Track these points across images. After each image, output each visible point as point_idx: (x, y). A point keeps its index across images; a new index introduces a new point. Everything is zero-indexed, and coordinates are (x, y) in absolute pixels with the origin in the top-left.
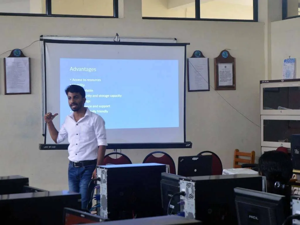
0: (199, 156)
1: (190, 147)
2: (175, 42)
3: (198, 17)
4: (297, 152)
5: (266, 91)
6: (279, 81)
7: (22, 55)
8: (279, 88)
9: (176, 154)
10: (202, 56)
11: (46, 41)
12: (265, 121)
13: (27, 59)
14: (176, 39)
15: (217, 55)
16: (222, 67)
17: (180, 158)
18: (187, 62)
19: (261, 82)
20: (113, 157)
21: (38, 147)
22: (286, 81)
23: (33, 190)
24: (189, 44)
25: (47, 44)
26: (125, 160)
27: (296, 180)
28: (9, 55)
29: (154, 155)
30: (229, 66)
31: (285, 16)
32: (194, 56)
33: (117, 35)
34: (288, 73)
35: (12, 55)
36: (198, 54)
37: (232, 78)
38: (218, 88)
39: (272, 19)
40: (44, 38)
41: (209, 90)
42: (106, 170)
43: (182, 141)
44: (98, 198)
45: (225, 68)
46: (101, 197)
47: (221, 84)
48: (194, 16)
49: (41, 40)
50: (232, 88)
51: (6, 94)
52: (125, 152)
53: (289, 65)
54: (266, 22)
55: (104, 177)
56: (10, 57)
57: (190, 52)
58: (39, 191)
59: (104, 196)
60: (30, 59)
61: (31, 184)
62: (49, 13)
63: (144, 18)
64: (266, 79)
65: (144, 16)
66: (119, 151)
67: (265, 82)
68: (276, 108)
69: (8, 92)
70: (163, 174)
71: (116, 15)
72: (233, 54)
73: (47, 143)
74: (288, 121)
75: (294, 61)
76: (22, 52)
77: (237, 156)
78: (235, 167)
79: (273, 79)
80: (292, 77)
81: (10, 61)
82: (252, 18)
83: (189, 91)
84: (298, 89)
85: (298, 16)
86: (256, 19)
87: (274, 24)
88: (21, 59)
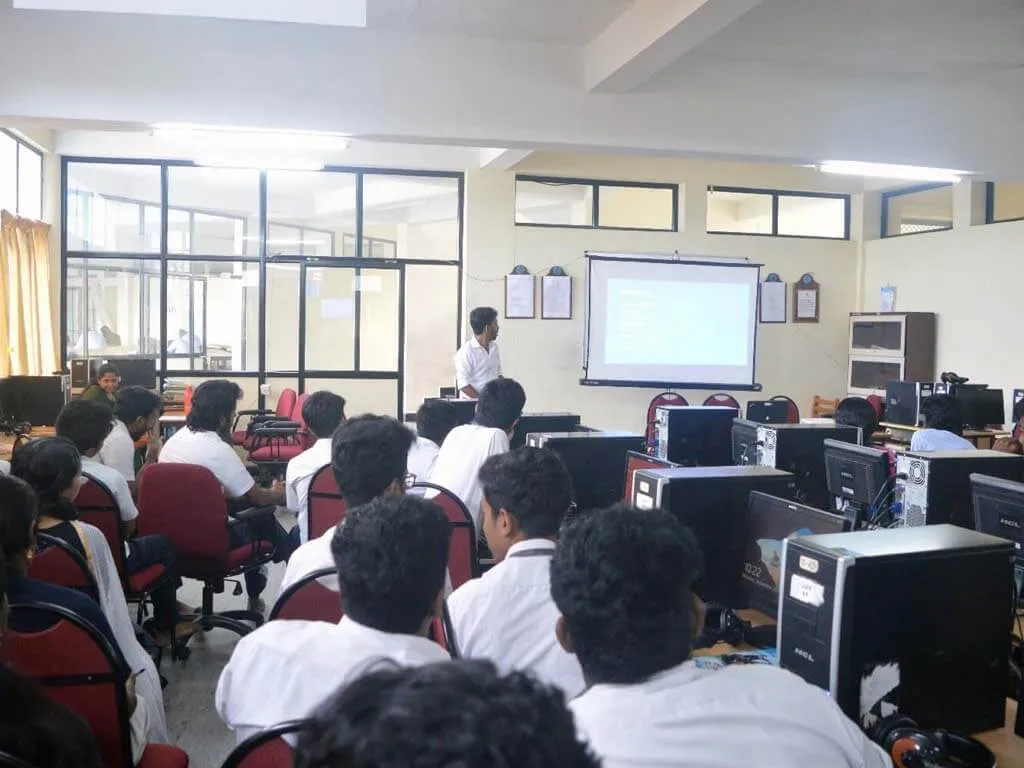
0: (772, 401)
1: (760, 390)
2: (746, 262)
3: (775, 233)
4: (894, 402)
5: (857, 325)
6: (875, 314)
7: (563, 274)
8: (873, 323)
9: (743, 399)
10: (778, 280)
11: (592, 258)
12: (853, 362)
13: (568, 278)
14: (746, 259)
15: (797, 279)
16: (802, 294)
17: (749, 403)
18: (759, 286)
19: (851, 314)
20: (666, 397)
21: (578, 382)
22: (883, 314)
23: (586, 430)
24: (763, 265)
25: (593, 261)
26: (682, 401)
27: (892, 436)
28: (548, 272)
29: (717, 397)
30: (812, 294)
31: (884, 235)
32: (768, 280)
33: (677, 252)
34: (885, 305)
35: (551, 273)
36: (774, 278)
37: (814, 308)
38: (797, 319)
39: (867, 237)
40: (588, 254)
41: (785, 322)
42: (667, 412)
43: (750, 383)
44: (656, 444)
45: (806, 296)
46: (660, 442)
47: (800, 315)
48: (770, 231)
49: (587, 256)
50: (815, 320)
51: (543, 318)
52: (680, 392)
53: (887, 294)
54: (860, 242)
55: (665, 420)
56: (549, 275)
57: (764, 274)
58: (593, 431)
59: (664, 441)
60: (571, 279)
61: (583, 423)
62: (596, 225)
63: (709, 233)
64: (858, 311)
65: (709, 230)
66: (672, 390)
67: (856, 314)
68: (868, 347)
69: (545, 316)
70: (735, 420)
71: (676, 229)
72: (817, 279)
73: (589, 378)
74: (882, 364)
75: (893, 290)
76: (562, 271)
77: (816, 404)
78: (815, 417)
79: (865, 311)
80: (889, 310)
81: (549, 280)
82: (842, 235)
83: (761, 322)
84: (898, 324)
85: (900, 235)
86: (847, 237)
87: (870, 244)
88: (561, 278)
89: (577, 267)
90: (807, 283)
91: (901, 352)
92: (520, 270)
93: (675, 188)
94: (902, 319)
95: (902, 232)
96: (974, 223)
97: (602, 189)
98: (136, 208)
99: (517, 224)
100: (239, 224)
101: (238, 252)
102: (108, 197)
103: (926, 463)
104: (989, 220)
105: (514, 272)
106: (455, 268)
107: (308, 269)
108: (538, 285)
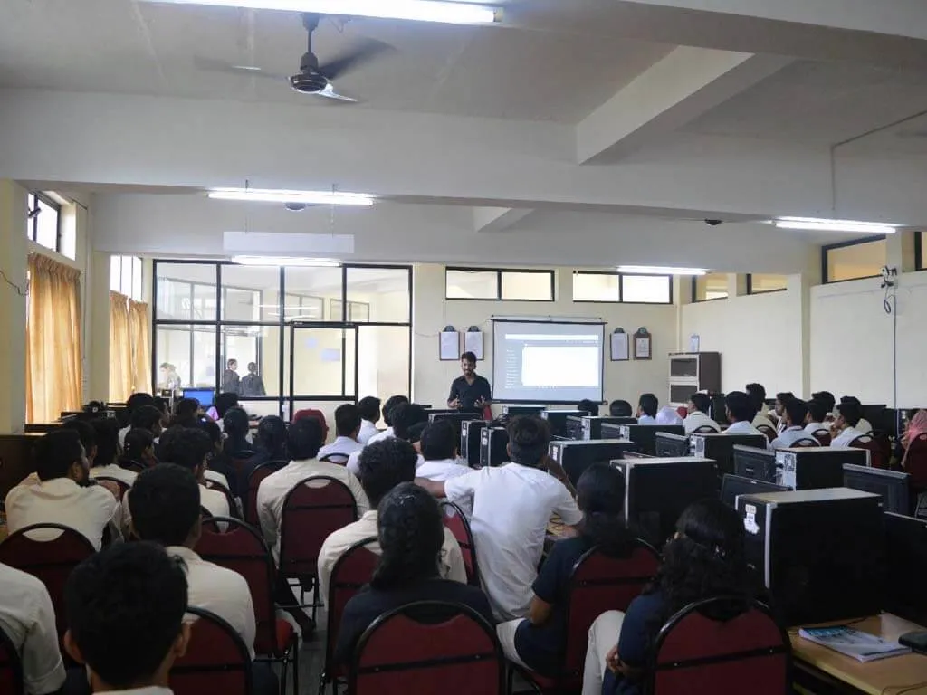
3: (621, 301)
5: (674, 361)
6: (683, 354)
7: (477, 330)
10: (623, 332)
11: (494, 320)
12: (672, 386)
13: (481, 333)
14: (601, 319)
15: (636, 330)
16: (639, 341)
19: (670, 354)
22: (687, 353)
24: (608, 323)
25: (496, 323)
28: (468, 329)
30: (647, 340)
31: (694, 300)
32: (616, 332)
34: (693, 347)
35: (470, 330)
36: (620, 331)
37: (648, 350)
38: (636, 358)
39: (683, 302)
40: (495, 318)
41: (628, 360)
45: (642, 342)
47: (638, 355)
48: (617, 300)
49: (492, 319)
50: (648, 358)
53: (694, 340)
54: (679, 306)
56: (468, 331)
57: (609, 330)
60: (483, 333)
62: (500, 298)
63: (575, 301)
64: (675, 352)
65: (575, 299)
67: (672, 354)
68: (678, 376)
71: (554, 300)
72: (649, 331)
75: (699, 337)
76: (477, 328)
81: (469, 335)
82: (668, 301)
83: (611, 360)
84: (695, 360)
85: (705, 301)
86: (671, 302)
87: (685, 307)
88: (475, 333)
89: (487, 327)
90: (642, 333)
91: (697, 378)
92: (450, 329)
93: (552, 272)
94: (697, 357)
95: (707, 298)
96: (739, 294)
97: (504, 274)
98: (189, 285)
99: (448, 299)
100: (256, 296)
101: (256, 319)
102: (171, 280)
103: (795, 455)
104: (749, 292)
105: (445, 330)
106: (408, 328)
107: (296, 330)
108: (461, 338)
